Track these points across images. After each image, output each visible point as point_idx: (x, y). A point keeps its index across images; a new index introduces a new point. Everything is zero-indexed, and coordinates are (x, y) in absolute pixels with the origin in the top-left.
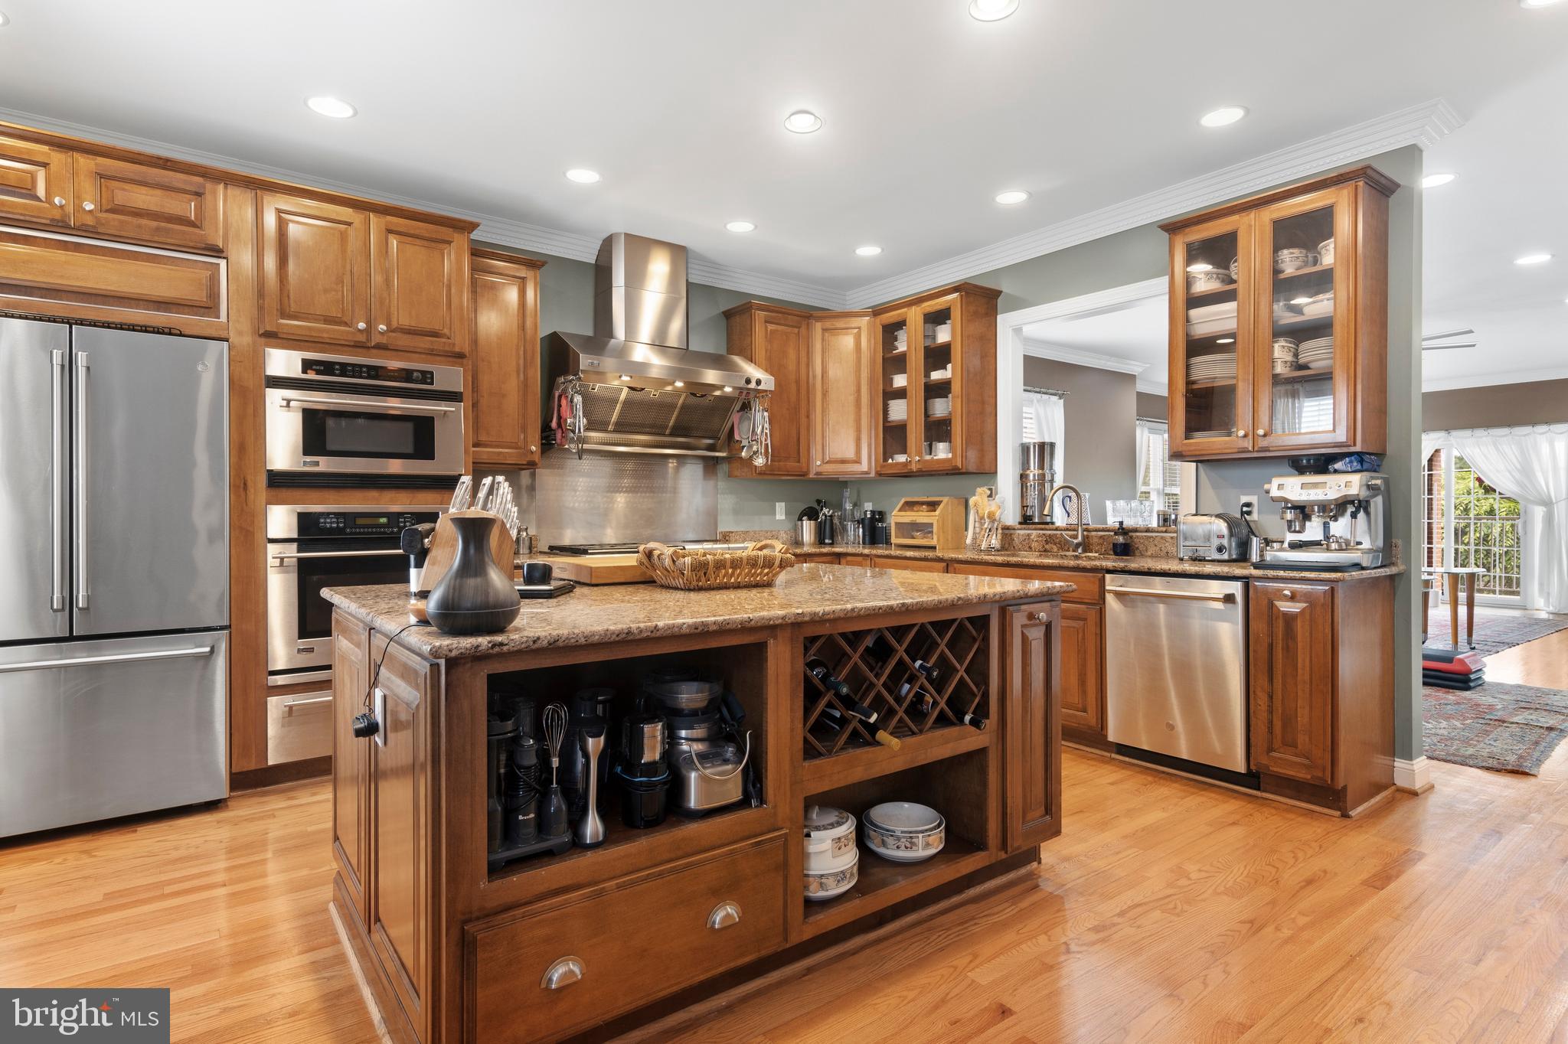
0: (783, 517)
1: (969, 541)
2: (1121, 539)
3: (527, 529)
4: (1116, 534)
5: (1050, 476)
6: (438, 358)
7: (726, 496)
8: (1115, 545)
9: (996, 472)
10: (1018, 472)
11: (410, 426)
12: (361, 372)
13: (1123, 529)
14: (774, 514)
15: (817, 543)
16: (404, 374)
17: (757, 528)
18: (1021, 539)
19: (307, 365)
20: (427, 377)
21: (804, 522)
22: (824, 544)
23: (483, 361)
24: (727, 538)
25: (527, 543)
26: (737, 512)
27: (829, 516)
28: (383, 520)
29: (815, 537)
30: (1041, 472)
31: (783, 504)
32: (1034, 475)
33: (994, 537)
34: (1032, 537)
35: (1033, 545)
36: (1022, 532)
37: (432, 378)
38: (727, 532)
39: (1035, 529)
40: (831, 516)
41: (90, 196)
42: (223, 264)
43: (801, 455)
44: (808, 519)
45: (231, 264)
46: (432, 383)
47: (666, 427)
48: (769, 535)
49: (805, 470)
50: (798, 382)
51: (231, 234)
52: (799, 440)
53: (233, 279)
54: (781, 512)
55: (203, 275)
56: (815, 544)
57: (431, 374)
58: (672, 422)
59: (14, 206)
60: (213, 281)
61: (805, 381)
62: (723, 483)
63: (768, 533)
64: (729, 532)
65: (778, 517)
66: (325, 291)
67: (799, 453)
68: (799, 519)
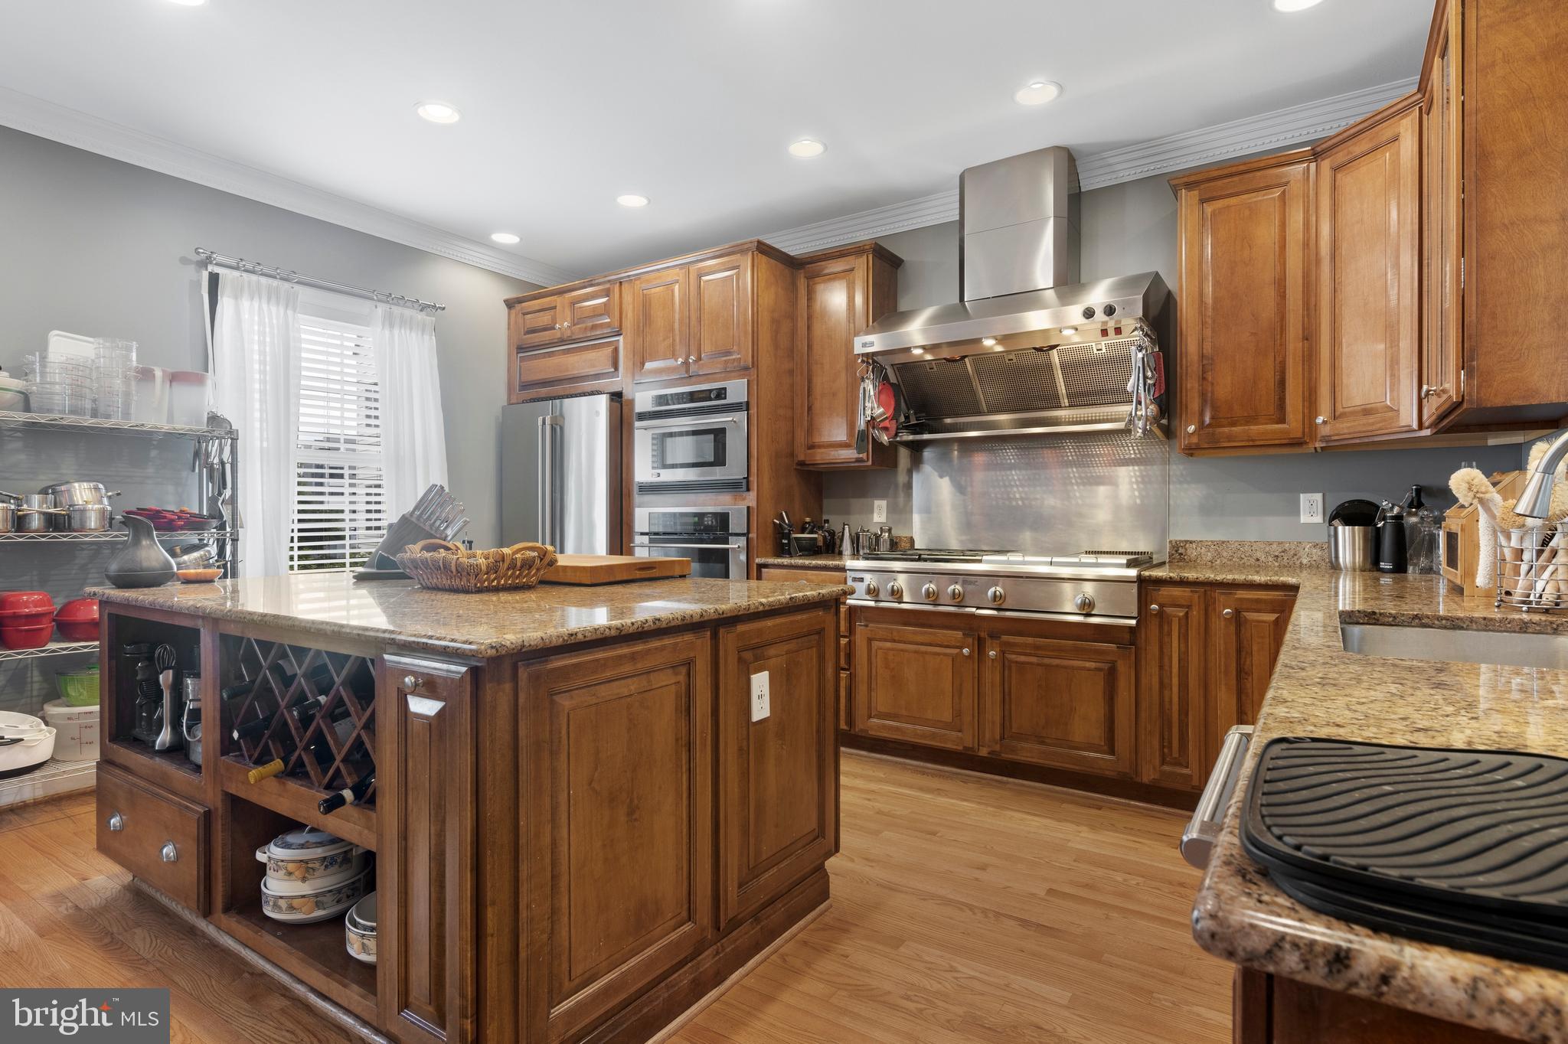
0: (1318, 519)
3: (890, 530)
6: (736, 373)
7: (1185, 486)
11: (712, 437)
12: (683, 398)
14: (1296, 511)
15: (1368, 566)
16: (707, 394)
17: (1251, 537)
19: (658, 400)
20: (721, 393)
21: (1340, 528)
23: (817, 365)
24: (1181, 550)
25: (888, 545)
26: (1207, 510)
27: (1393, 517)
28: (696, 519)
29: (1364, 557)
31: (1318, 497)
33: (1545, 576)
37: (725, 394)
38: (1181, 541)
40: (1398, 518)
41: (569, 319)
42: (621, 338)
43: (1289, 408)
44: (1348, 521)
45: (624, 338)
46: (725, 398)
47: (1057, 397)
48: (1276, 549)
49: (1299, 435)
50: (1281, 284)
51: (624, 316)
52: (1282, 383)
53: (625, 348)
54: (1311, 509)
55: (610, 349)
56: (1363, 570)
57: (725, 389)
58: (1062, 389)
59: (546, 336)
60: (616, 351)
61: (1300, 274)
62: (1181, 467)
63: (1274, 546)
64: (1186, 541)
65: (1304, 518)
66: (664, 340)
67: (1281, 406)
68: (1331, 524)
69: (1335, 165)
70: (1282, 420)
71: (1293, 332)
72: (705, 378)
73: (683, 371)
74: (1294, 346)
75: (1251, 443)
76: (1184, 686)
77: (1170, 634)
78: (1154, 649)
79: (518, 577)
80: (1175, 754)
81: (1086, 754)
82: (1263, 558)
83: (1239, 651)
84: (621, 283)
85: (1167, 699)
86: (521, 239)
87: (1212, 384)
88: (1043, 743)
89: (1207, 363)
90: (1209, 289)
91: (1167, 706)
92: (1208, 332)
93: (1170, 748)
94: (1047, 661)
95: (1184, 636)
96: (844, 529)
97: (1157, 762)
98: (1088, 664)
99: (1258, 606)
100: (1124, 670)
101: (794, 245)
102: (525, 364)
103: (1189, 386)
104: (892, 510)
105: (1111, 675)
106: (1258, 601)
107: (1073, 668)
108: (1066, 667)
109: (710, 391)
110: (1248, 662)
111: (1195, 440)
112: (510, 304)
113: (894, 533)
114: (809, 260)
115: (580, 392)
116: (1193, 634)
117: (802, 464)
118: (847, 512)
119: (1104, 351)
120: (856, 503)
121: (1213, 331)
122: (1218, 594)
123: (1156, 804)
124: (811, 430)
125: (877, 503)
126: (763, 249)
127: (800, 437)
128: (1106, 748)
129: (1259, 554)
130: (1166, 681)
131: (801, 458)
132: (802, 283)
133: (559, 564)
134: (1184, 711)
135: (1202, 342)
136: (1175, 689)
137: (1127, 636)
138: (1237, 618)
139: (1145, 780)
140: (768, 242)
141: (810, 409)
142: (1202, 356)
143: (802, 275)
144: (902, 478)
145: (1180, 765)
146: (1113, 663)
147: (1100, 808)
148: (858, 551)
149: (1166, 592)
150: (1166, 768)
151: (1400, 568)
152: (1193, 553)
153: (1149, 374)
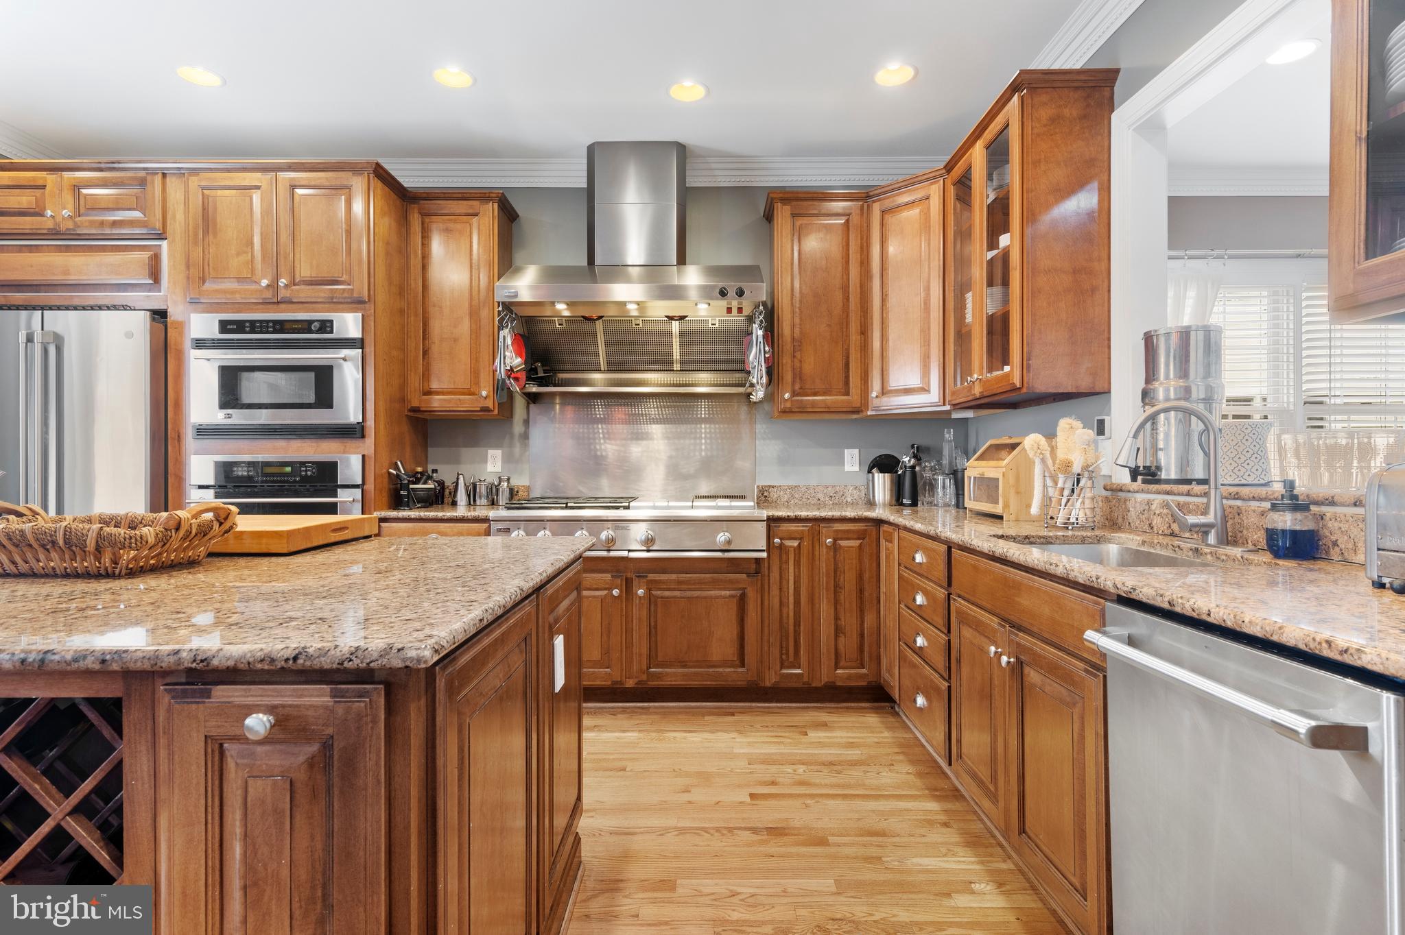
0: (856, 468)
1: (1035, 509)
2: (1286, 521)
3: (508, 480)
4: (1274, 507)
5: (1202, 389)
6: (341, 306)
7: (767, 441)
9: (1108, 392)
10: (1142, 385)
11: (312, 375)
12: (268, 327)
13: (1295, 497)
14: (842, 463)
15: (894, 502)
16: (306, 326)
17: (813, 482)
18: (1139, 509)
19: (225, 326)
20: (326, 326)
21: (876, 475)
22: (901, 504)
24: (766, 494)
25: (507, 494)
26: (783, 461)
27: (910, 467)
28: (288, 469)
29: (891, 496)
30: (1182, 383)
31: (856, 451)
32: (1167, 390)
33: (1078, 505)
34: (1153, 507)
35: (1157, 521)
36: (1141, 497)
37: (332, 327)
38: (765, 486)
39: (1159, 493)
40: (913, 467)
41: (70, 206)
42: (164, 244)
43: (852, 385)
44: (882, 471)
45: (169, 245)
46: (332, 332)
47: (671, 362)
48: (830, 491)
49: (858, 405)
50: (845, 288)
51: (169, 217)
52: (847, 365)
53: (171, 256)
54: (852, 461)
55: (146, 255)
56: (891, 505)
57: (331, 322)
58: (676, 355)
59: (26, 223)
60: (155, 260)
61: (858, 285)
62: (764, 426)
63: (830, 489)
64: (770, 486)
65: (848, 468)
66: (238, 254)
67: (847, 382)
68: (870, 471)
69: (883, 209)
70: (847, 394)
71: (854, 327)
72: (300, 306)
73: (268, 294)
74: (855, 338)
75: (827, 410)
76: (797, 602)
77: (787, 562)
78: (775, 575)
79: (185, 549)
80: (791, 659)
81: (721, 670)
82: (822, 499)
83: (835, 571)
84: (164, 175)
85: (785, 615)
87: (801, 361)
88: (685, 666)
89: (798, 344)
90: (797, 285)
91: (785, 621)
92: (797, 320)
93: (787, 654)
94: (689, 594)
95: (797, 564)
96: (458, 479)
97: (778, 667)
98: (723, 593)
99: (847, 535)
100: (751, 594)
101: (410, 178)
103: (784, 361)
104: (508, 459)
105: (742, 599)
106: (848, 531)
107: (711, 598)
108: (705, 598)
109: (310, 322)
110: (842, 579)
111: (788, 405)
113: (514, 482)
114: (425, 195)
115: (92, 303)
116: (804, 561)
117: (416, 410)
118: (457, 461)
119: (717, 325)
120: (466, 452)
121: (801, 319)
122: (824, 529)
123: (771, 702)
124: (426, 375)
125: (491, 452)
126: (381, 174)
127: (414, 382)
128: (737, 662)
129: (820, 496)
130: (785, 600)
131: (415, 403)
132: (415, 220)
133: (239, 529)
134: (797, 624)
135: (793, 326)
136: (791, 606)
137: (754, 566)
138: (835, 547)
139: (768, 684)
140: (386, 166)
141: (426, 353)
142: (793, 339)
143: (416, 211)
144: (518, 428)
145: (794, 667)
146: (744, 589)
147: (733, 714)
148: (475, 501)
149: (786, 527)
150: (785, 671)
151: (914, 504)
152: (774, 495)
153: (767, 349)
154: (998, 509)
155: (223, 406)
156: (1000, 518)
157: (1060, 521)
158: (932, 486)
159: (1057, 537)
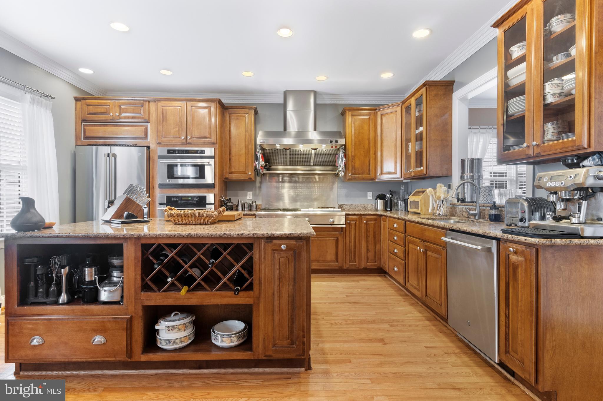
0: (371, 198)
1: (430, 211)
2: (493, 212)
3: (255, 202)
4: (491, 209)
5: (477, 176)
6: (207, 145)
7: (342, 189)
8: (490, 215)
9: (452, 176)
10: (460, 174)
11: (199, 168)
12: (183, 152)
13: (495, 206)
14: (367, 197)
15: (384, 209)
16: (196, 151)
17: (357, 203)
18: (460, 210)
19: (169, 151)
20: (203, 152)
21: (378, 200)
22: (387, 210)
23: (233, 144)
24: (341, 207)
25: (255, 207)
26: (347, 196)
27: (390, 198)
28: (190, 198)
29: (383, 207)
30: (471, 174)
31: (371, 193)
32: (467, 176)
33: (442, 209)
34: (463, 210)
35: (464, 214)
36: (460, 207)
37: (204, 152)
38: (342, 204)
39: (465, 205)
40: (391, 198)
41: (118, 112)
42: (149, 124)
43: (371, 171)
44: (380, 199)
45: (150, 125)
46: (204, 154)
47: (310, 162)
48: (363, 206)
49: (373, 178)
50: (369, 139)
51: (150, 116)
52: (369, 165)
53: (151, 128)
54: (370, 196)
55: (143, 128)
56: (383, 210)
57: (204, 150)
58: (312, 160)
59: (103, 117)
60: (146, 130)
61: (373, 138)
62: (341, 184)
63: (363, 205)
65: (369, 198)
66: (174, 128)
67: (369, 170)
68: (376, 199)
69: (382, 114)
70: (370, 174)
71: (372, 152)
72: (194, 145)
73: (184, 141)
74: (372, 156)
75: (363, 179)
76: (355, 241)
77: (352, 228)
78: (347, 233)
80: (353, 260)
81: (330, 263)
82: (360, 209)
83: (367, 232)
84: (149, 102)
85: (351, 245)
86: (94, 72)
87: (354, 163)
88: (318, 262)
89: (354, 157)
90: (353, 138)
91: (351, 247)
92: (353, 150)
93: (351, 258)
94: (320, 239)
95: (355, 229)
96: (239, 202)
97: (348, 263)
98: (331, 238)
99: (371, 220)
100: (340, 238)
101: (225, 100)
102: (87, 128)
103: (350, 164)
104: (254, 195)
105: (337, 241)
106: (371, 218)
107: (327, 240)
108: (325, 240)
109: (197, 151)
110: (369, 234)
111: (350, 177)
112: (77, 99)
113: (257, 203)
114: (230, 107)
116: (357, 228)
117: (227, 179)
118: (237, 196)
119: (328, 151)
120: (240, 193)
121: (355, 149)
122: (363, 218)
123: (346, 274)
124: (230, 167)
125: (249, 193)
126: (220, 102)
127: (227, 169)
128: (336, 261)
129: (360, 208)
130: (351, 241)
131: (227, 176)
132: (227, 116)
134: (355, 248)
135: (352, 152)
136: (353, 243)
137: (341, 230)
138: (367, 224)
139: (345, 268)
141: (230, 160)
142: (352, 156)
143: (227, 112)
144: (258, 184)
145: (354, 262)
146: (338, 237)
147: (334, 277)
148: (244, 209)
149: (351, 217)
150: (350, 263)
151: (391, 210)
152: (344, 207)
153: (345, 159)
154: (419, 211)
155: (169, 177)
156: (420, 214)
157: (437, 214)
158: (397, 205)
159: (436, 218)
